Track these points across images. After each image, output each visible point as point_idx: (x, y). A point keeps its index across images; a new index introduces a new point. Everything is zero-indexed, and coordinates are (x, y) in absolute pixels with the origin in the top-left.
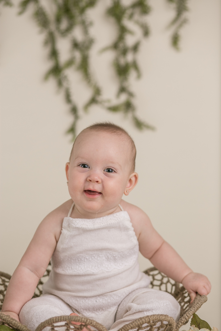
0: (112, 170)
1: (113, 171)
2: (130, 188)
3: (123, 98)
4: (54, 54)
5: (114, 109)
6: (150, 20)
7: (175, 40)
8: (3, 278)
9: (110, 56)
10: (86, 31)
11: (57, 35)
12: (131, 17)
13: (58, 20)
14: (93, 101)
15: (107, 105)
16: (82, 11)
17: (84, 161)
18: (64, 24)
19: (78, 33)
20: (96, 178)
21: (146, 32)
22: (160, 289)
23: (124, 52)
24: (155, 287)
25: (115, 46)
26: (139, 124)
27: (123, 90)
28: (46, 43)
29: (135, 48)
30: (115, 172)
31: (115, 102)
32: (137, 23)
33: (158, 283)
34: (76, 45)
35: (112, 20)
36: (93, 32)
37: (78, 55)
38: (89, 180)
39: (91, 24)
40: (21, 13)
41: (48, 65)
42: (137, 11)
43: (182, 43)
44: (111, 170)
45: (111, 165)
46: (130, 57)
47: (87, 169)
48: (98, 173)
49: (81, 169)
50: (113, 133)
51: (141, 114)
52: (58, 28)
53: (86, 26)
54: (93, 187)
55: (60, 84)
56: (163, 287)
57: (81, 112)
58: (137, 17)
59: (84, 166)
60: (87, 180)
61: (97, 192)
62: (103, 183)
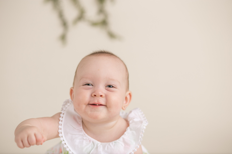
20: (100, 93)
47: (91, 86)
60: (91, 96)
61: (101, 105)
62: (106, 97)
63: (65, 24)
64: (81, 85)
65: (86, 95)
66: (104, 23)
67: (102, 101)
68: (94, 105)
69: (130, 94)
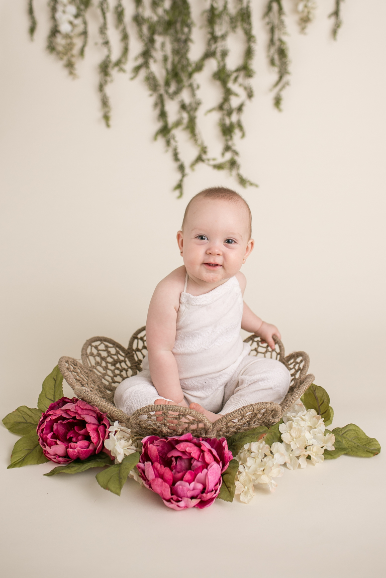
0: (232, 240)
1: (233, 242)
2: (247, 255)
3: (228, 156)
4: (163, 115)
5: (219, 167)
6: (253, 82)
7: (278, 102)
8: (107, 343)
9: (216, 116)
10: (193, 95)
11: (166, 97)
12: (236, 79)
13: (167, 84)
14: (199, 159)
15: (212, 163)
16: (190, 75)
17: (202, 233)
18: (173, 88)
19: (185, 96)
20: (217, 251)
21: (250, 95)
22: (265, 357)
23: (229, 113)
24: (259, 354)
25: (221, 107)
26: (243, 181)
27: (227, 148)
28: (156, 105)
29: (240, 109)
30: (235, 242)
31: (220, 160)
32: (240, 85)
33: (264, 350)
34: (183, 107)
35: (218, 83)
36: (199, 94)
37: (185, 115)
38: (209, 253)
39: (198, 87)
40: (132, 79)
41: (158, 125)
42: (242, 74)
43: (283, 105)
44: (230, 241)
45: (231, 236)
46: (234, 118)
47: (206, 241)
48: (219, 245)
49: (199, 241)
50: (230, 200)
51: (244, 172)
52: (167, 92)
53: (192, 89)
54: (214, 260)
55: (168, 143)
56: (268, 354)
57: (187, 170)
58: (240, 80)
59: (201, 237)
60: (206, 253)
61: (218, 265)
62: (224, 256)
63: (181, 168)
64: (193, 237)
65: (199, 252)
66: (233, 164)
67: (219, 260)
68: (209, 264)
69: (252, 243)
